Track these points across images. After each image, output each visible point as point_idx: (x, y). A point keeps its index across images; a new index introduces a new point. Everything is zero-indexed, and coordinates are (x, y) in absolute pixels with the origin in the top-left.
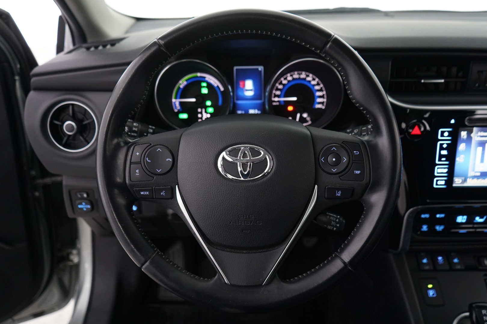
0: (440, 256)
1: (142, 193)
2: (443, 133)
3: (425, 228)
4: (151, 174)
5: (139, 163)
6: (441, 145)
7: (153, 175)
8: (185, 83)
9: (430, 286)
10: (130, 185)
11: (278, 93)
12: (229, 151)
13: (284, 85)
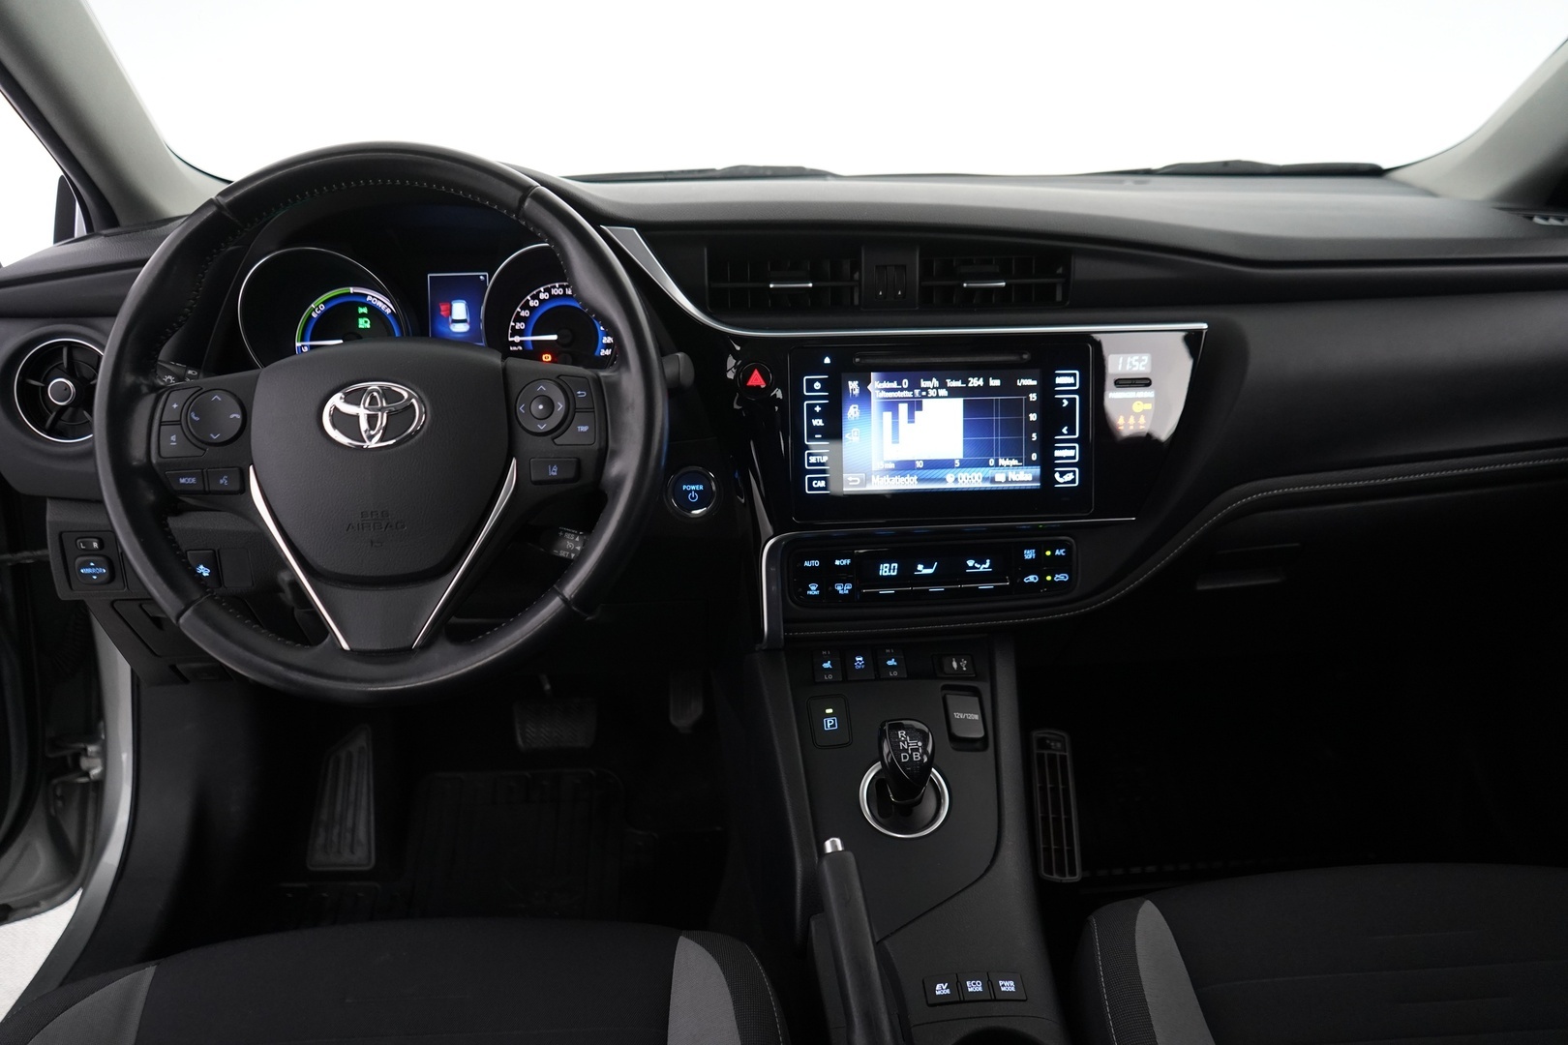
0: (859, 655)
1: (183, 481)
2: (810, 383)
3: (813, 589)
4: (199, 444)
5: (178, 423)
6: (811, 407)
7: (203, 446)
8: (323, 308)
9: (829, 711)
10: (159, 464)
11: (520, 326)
12: (346, 394)
13: (532, 309)
